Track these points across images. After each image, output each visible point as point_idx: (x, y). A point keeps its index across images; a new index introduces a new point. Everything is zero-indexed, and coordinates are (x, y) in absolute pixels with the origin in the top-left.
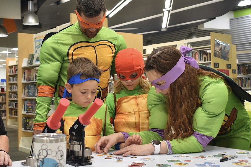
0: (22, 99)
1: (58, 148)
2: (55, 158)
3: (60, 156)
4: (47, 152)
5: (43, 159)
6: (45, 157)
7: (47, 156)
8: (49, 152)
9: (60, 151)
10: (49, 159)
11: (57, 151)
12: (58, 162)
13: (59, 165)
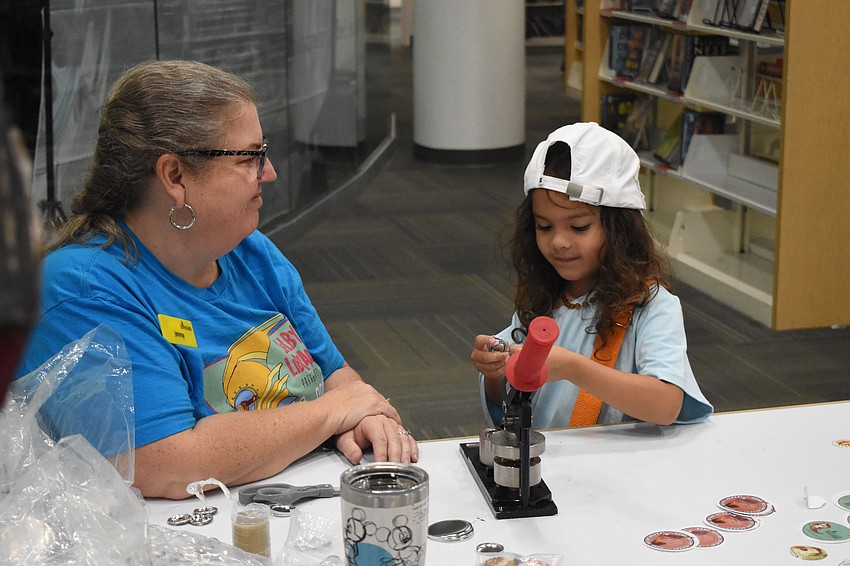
0: (603, 18)
1: (394, 520)
2: (385, 546)
3: (398, 541)
4: (364, 527)
5: (357, 542)
6: (362, 539)
7: (364, 537)
8: (370, 529)
9: (399, 528)
10: (369, 545)
11: (392, 527)
12: (394, 554)
13: (397, 562)
